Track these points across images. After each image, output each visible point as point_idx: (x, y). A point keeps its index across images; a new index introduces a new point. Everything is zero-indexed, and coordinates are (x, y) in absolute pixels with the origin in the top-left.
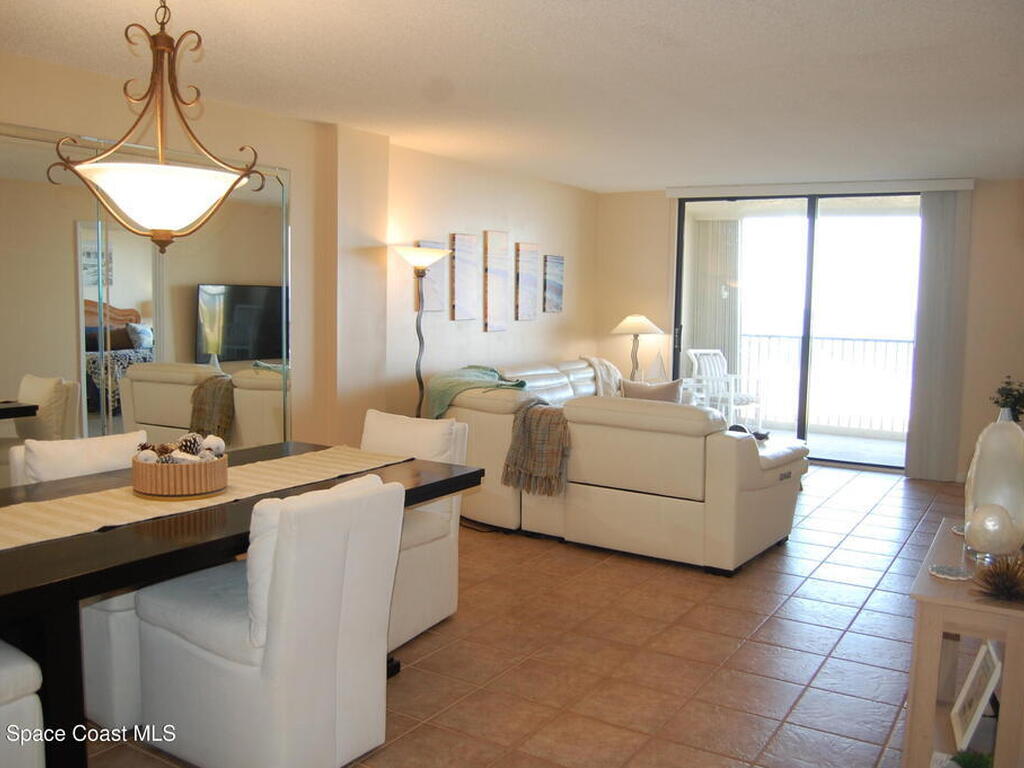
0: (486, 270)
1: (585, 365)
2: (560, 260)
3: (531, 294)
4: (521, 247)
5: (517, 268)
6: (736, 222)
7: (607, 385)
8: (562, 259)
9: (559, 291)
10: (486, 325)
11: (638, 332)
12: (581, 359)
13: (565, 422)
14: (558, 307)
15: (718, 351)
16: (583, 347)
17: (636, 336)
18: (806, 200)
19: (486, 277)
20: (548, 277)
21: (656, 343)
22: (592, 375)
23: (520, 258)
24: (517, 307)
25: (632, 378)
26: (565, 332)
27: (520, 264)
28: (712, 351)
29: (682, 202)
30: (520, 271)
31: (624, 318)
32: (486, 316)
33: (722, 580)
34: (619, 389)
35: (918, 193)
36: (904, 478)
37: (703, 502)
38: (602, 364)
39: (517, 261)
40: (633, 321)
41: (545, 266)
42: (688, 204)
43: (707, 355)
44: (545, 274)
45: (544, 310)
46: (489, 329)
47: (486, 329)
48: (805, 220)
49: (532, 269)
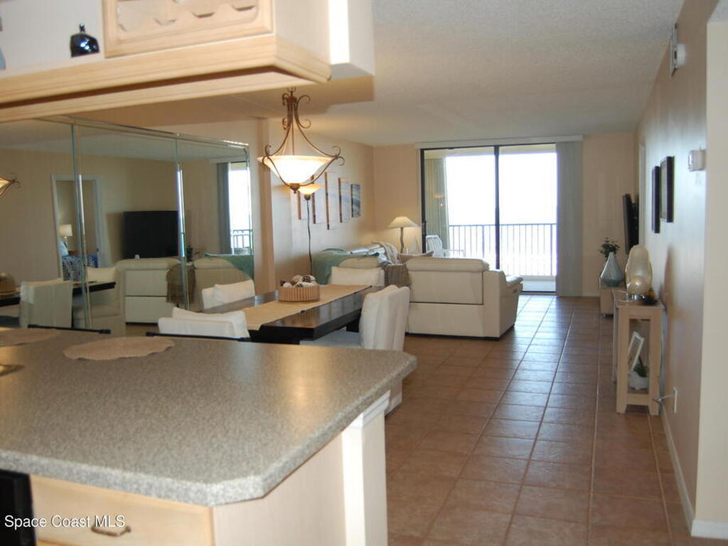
0: (327, 194)
1: (378, 246)
2: (358, 187)
3: (347, 206)
4: (342, 180)
5: (340, 192)
6: (441, 159)
7: (392, 257)
8: (359, 186)
9: (358, 204)
10: (328, 226)
11: (402, 226)
12: (376, 243)
13: (407, 270)
14: (359, 214)
15: (436, 236)
16: (370, 237)
17: (402, 229)
18: (493, 148)
19: (327, 199)
20: (354, 197)
21: (413, 232)
22: (384, 251)
23: (342, 187)
24: (341, 215)
25: (402, 252)
26: (365, 227)
27: (342, 190)
28: (434, 236)
29: (422, 151)
30: (342, 194)
31: (395, 218)
32: (328, 221)
34: (398, 258)
35: (554, 143)
36: (556, 297)
37: (483, 304)
38: (387, 246)
39: (340, 188)
40: (400, 220)
41: (352, 190)
42: (425, 152)
43: (431, 238)
44: (352, 195)
45: (353, 216)
46: (330, 228)
47: (328, 229)
48: (493, 157)
49: (346, 192)
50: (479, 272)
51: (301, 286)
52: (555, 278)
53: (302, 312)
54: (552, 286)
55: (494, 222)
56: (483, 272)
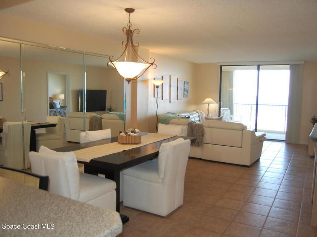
0: (170, 86)
1: (196, 112)
2: (188, 83)
3: (181, 92)
4: (179, 79)
5: (177, 85)
6: (233, 72)
7: (202, 118)
8: (188, 82)
9: (187, 92)
10: (170, 101)
11: (209, 103)
12: (195, 111)
13: (203, 127)
14: (187, 96)
15: (228, 108)
16: (193, 107)
17: (209, 104)
18: (257, 66)
19: (170, 88)
20: (185, 88)
21: (214, 106)
22: (198, 115)
23: (178, 82)
24: (177, 96)
25: (208, 116)
26: (189, 103)
27: (178, 84)
28: (226, 108)
29: (221, 66)
30: (179, 86)
31: (205, 99)
32: (170, 99)
33: (247, 168)
34: (205, 119)
35: (289, 65)
36: (285, 143)
37: (241, 147)
38: (200, 112)
39: (178, 83)
40: (208, 100)
41: (184, 84)
42: (223, 67)
43: (225, 109)
44: (184, 87)
45: (184, 97)
47: (170, 102)
48: (257, 71)
49: (181, 85)
50: (240, 130)
51: (129, 135)
52: (285, 133)
53: (124, 151)
54: (283, 137)
55: (255, 103)
56: (242, 130)
